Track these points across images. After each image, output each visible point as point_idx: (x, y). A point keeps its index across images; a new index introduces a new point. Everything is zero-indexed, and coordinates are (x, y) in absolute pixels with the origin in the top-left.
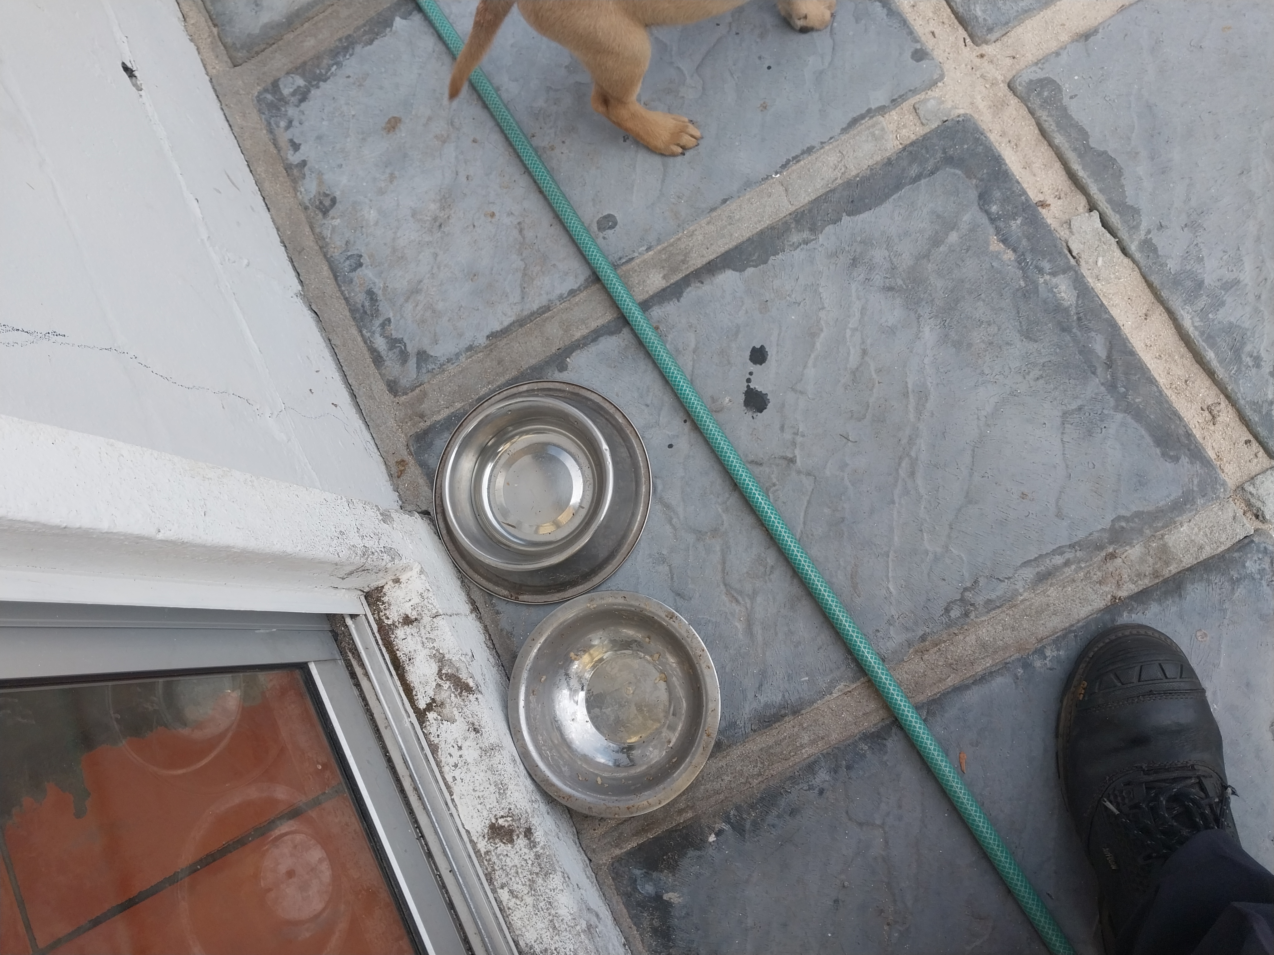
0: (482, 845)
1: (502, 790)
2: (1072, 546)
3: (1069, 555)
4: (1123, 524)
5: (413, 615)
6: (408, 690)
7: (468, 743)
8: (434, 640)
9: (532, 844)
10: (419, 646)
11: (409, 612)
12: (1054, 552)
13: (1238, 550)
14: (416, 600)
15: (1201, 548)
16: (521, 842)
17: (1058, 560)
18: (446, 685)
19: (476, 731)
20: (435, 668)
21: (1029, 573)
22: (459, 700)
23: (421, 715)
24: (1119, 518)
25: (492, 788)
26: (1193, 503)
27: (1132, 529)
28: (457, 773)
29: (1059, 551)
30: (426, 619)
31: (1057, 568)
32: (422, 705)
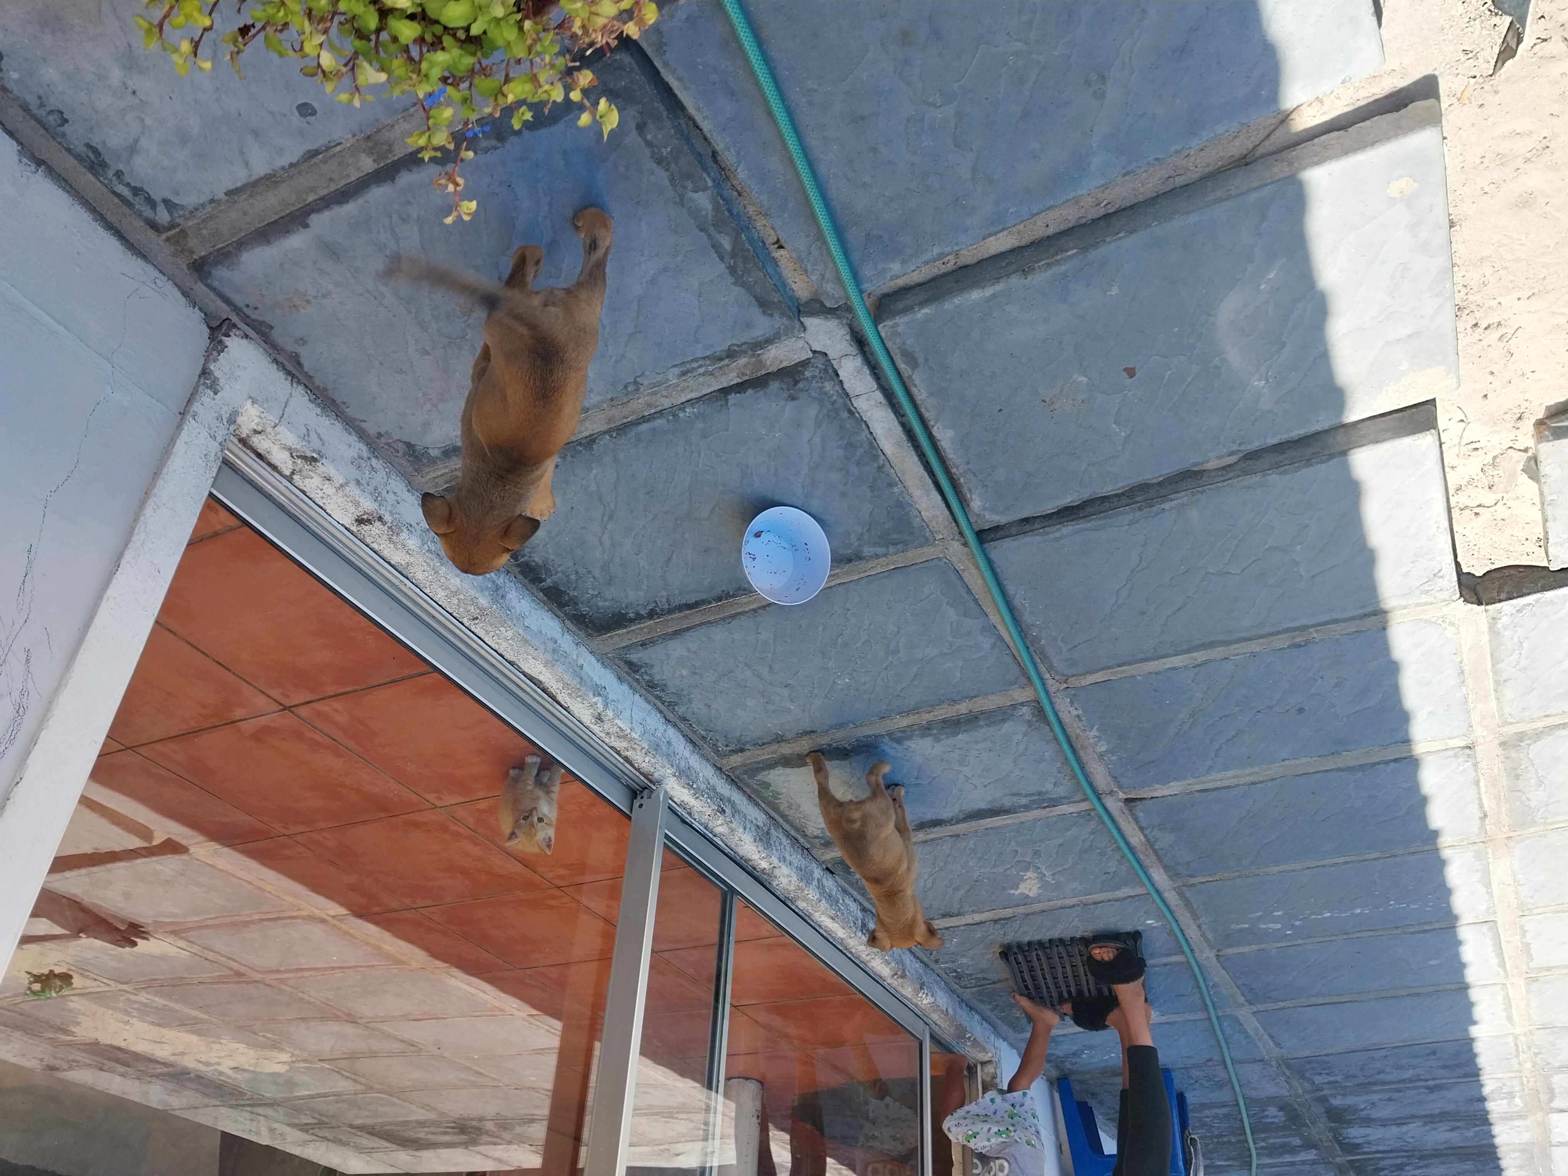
0: (354, 528)
1: (357, 504)
2: (704, 358)
3: (700, 363)
4: (735, 348)
5: (259, 428)
6: (274, 468)
7: (326, 486)
8: (280, 440)
9: (384, 523)
10: (272, 445)
11: (255, 428)
12: (693, 361)
13: (802, 366)
14: (257, 420)
15: (781, 362)
16: (378, 524)
17: (695, 365)
18: (299, 461)
19: (329, 480)
20: (287, 454)
21: (677, 371)
22: (310, 467)
23: (290, 479)
24: (734, 345)
25: (350, 504)
26: (780, 339)
27: (741, 351)
28: (325, 501)
29: (695, 360)
30: (269, 430)
31: (693, 369)
32: (287, 473)
